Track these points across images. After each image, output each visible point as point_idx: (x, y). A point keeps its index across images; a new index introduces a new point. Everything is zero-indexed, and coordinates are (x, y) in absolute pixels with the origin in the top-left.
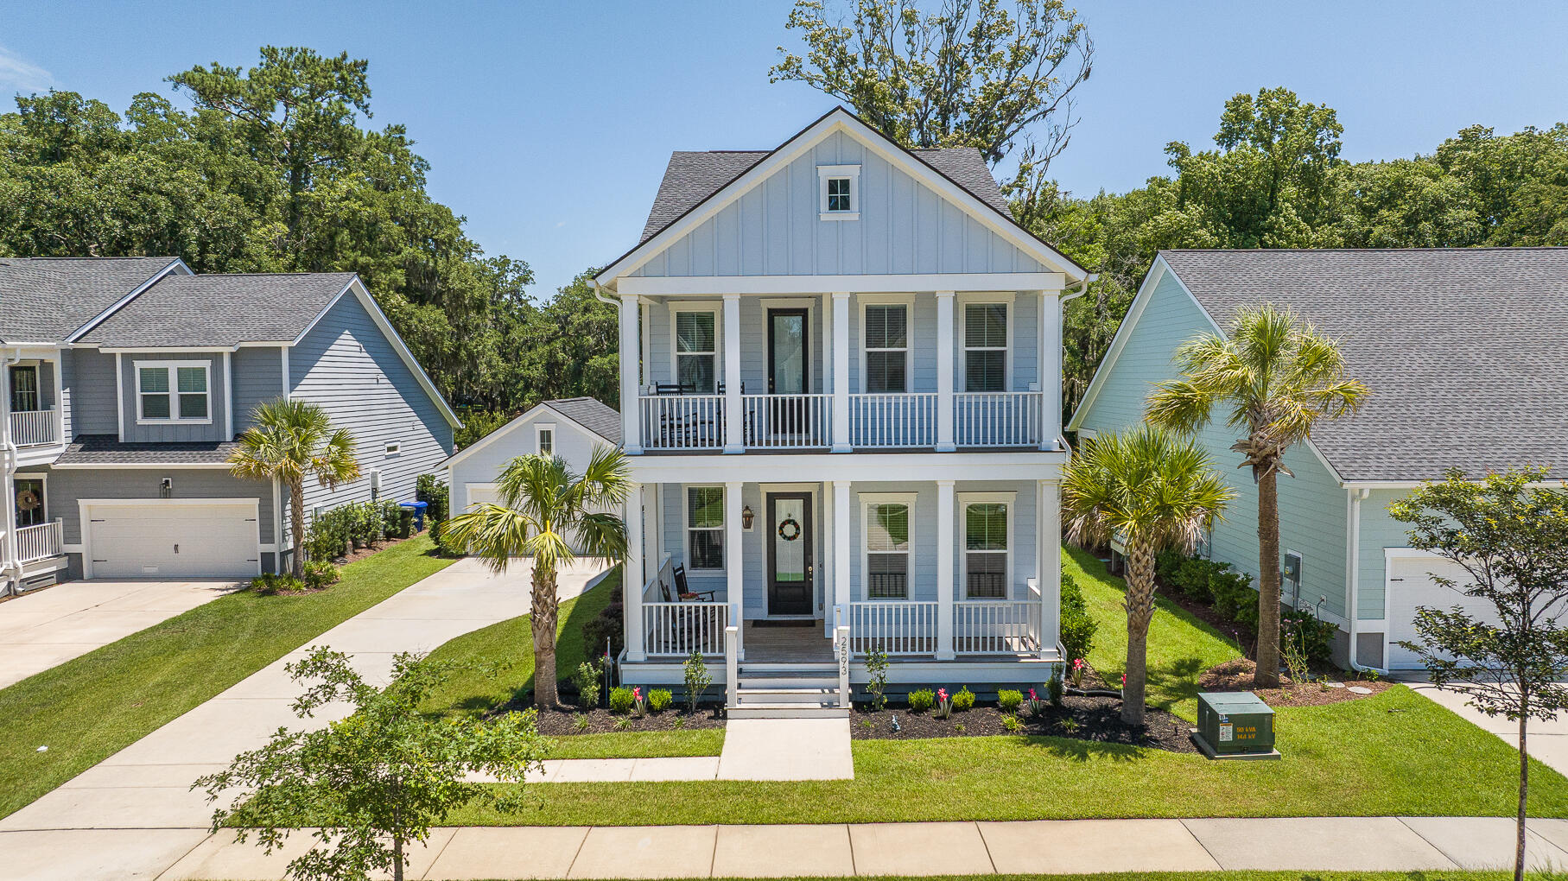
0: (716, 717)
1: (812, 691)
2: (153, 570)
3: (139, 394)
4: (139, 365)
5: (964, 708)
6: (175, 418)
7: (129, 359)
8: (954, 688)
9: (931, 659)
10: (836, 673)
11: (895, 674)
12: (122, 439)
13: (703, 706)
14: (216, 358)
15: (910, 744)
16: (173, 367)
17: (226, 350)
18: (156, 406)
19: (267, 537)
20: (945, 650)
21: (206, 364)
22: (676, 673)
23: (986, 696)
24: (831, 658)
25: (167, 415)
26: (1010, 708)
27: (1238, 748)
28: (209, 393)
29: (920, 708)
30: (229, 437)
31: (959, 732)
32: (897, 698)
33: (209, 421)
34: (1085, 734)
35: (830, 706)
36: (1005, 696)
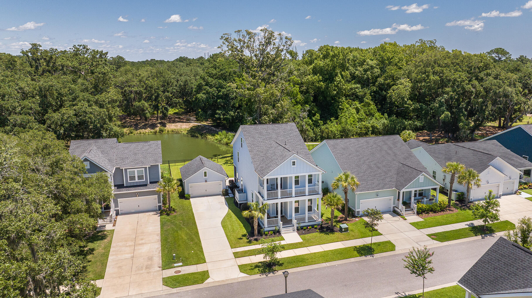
0: (279, 234)
1: (291, 228)
2: (133, 211)
3: (128, 176)
4: (128, 170)
5: (310, 229)
6: (137, 180)
7: (126, 170)
8: (309, 226)
9: (305, 222)
10: (294, 226)
11: (302, 225)
12: (125, 186)
13: (277, 232)
14: (146, 168)
15: (306, 235)
16: (136, 170)
17: (147, 167)
18: (132, 178)
19: (159, 202)
20: (307, 221)
21: (144, 169)
22: (274, 228)
23: (313, 226)
24: (292, 224)
25: (135, 180)
26: (316, 228)
27: (345, 231)
28: (144, 175)
29: (305, 230)
30: (149, 183)
31: (311, 233)
32: (302, 228)
33: (144, 180)
34: (327, 231)
35: (294, 231)
36: (315, 226)
